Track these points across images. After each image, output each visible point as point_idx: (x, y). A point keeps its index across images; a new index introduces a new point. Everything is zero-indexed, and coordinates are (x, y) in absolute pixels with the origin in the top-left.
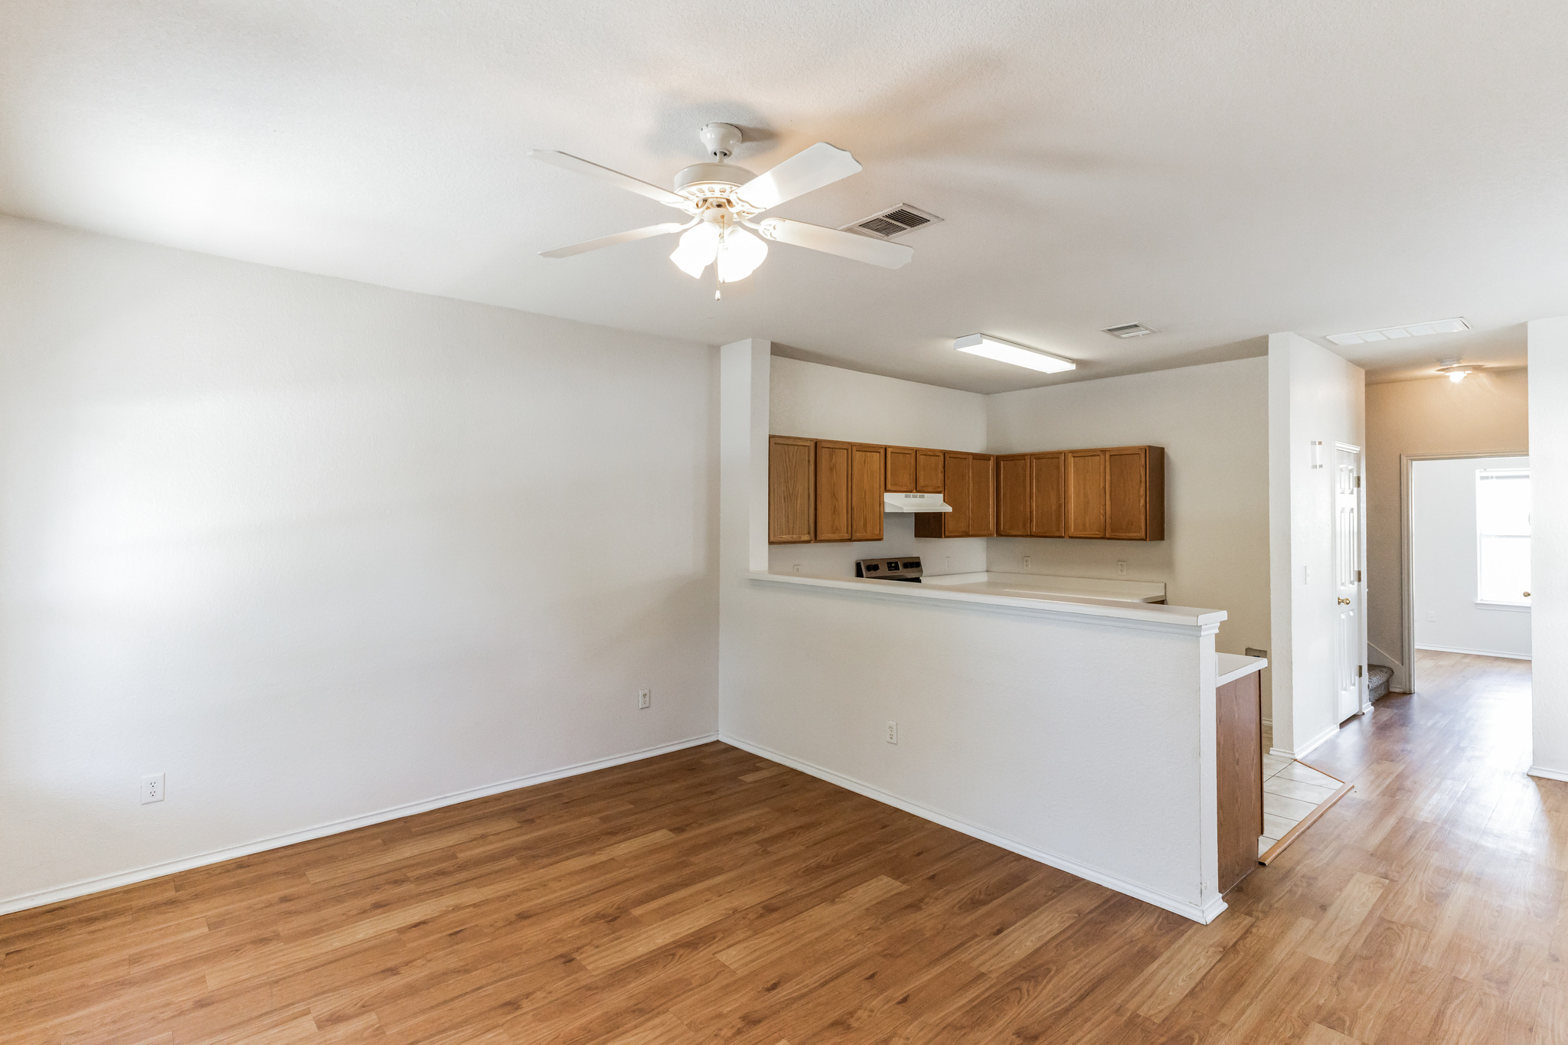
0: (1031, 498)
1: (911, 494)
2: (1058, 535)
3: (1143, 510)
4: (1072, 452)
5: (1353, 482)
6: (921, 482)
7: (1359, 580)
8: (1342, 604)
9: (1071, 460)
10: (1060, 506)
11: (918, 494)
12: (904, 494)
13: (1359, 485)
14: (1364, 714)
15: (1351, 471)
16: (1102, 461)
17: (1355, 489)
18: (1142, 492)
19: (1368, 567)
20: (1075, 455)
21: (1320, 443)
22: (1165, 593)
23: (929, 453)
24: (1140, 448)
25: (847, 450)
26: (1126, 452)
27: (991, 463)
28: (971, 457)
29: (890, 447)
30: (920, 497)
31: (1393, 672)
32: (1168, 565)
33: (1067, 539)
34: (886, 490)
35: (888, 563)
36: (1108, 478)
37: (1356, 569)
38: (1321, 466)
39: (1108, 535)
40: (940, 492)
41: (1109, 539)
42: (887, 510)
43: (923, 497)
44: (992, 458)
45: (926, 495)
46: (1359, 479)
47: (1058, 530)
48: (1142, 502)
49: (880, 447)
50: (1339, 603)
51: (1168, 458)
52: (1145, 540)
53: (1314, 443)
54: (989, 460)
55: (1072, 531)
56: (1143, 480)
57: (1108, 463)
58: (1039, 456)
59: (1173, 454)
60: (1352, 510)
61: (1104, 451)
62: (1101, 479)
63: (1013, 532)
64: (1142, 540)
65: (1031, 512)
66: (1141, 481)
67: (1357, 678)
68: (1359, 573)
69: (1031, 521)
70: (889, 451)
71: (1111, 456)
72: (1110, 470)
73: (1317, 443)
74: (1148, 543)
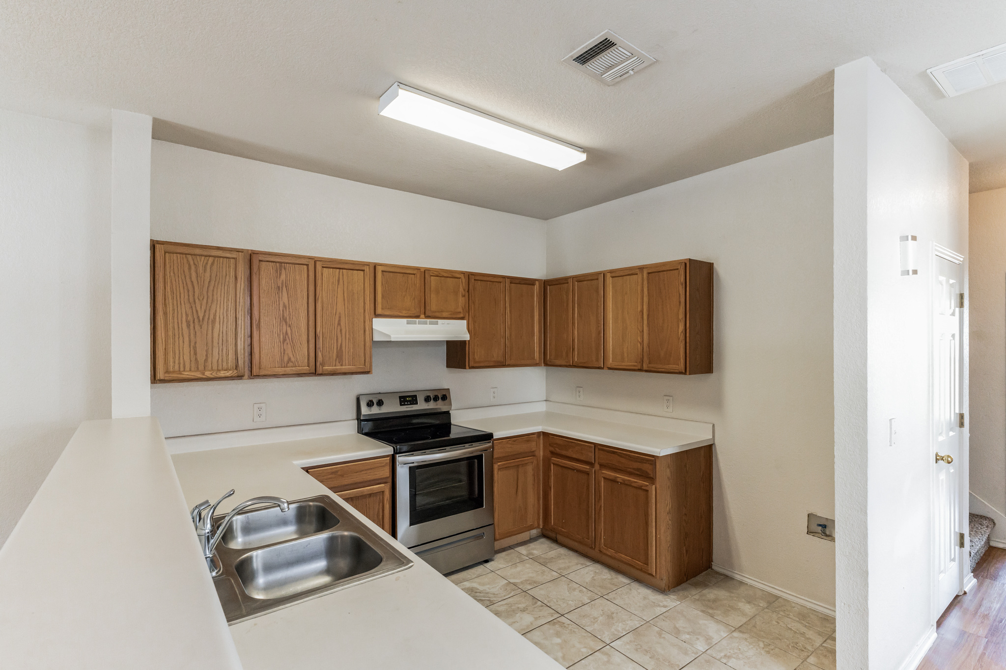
0: (573, 324)
1: (417, 320)
2: (597, 366)
3: (682, 337)
4: (611, 272)
5: (954, 302)
6: (433, 306)
7: (962, 425)
8: (941, 462)
9: (609, 280)
10: (599, 333)
11: (428, 320)
12: (405, 320)
13: (961, 305)
14: (965, 593)
15: (952, 285)
16: (640, 280)
17: (957, 310)
18: (681, 316)
19: (970, 405)
20: (613, 275)
21: (914, 238)
22: (714, 436)
23: (445, 275)
24: (679, 262)
25: (307, 265)
26: (664, 269)
27: (536, 287)
28: (508, 281)
29: (381, 265)
30: (431, 323)
31: (994, 524)
32: (716, 403)
33: (606, 371)
34: (377, 316)
35: (400, 398)
36: (646, 299)
37: (957, 411)
38: (915, 272)
39: (645, 367)
40: (462, 318)
41: (646, 371)
42: (377, 338)
43: (437, 323)
44: (537, 283)
45: (440, 321)
46: (962, 296)
47: (597, 360)
48: (681, 328)
49: (368, 264)
50: (937, 460)
51: (717, 274)
52: (685, 373)
53: (905, 238)
54: (533, 284)
55: (610, 361)
56: (683, 300)
57: (645, 282)
58: (580, 279)
59: (722, 271)
60: (953, 336)
61: (641, 268)
62: (639, 300)
63: (558, 362)
64: (681, 373)
65: (573, 340)
66: (680, 302)
67: (957, 548)
68: (962, 416)
69: (573, 349)
70: (379, 269)
71: (649, 273)
72: (648, 290)
73: (910, 238)
74: (687, 376)
